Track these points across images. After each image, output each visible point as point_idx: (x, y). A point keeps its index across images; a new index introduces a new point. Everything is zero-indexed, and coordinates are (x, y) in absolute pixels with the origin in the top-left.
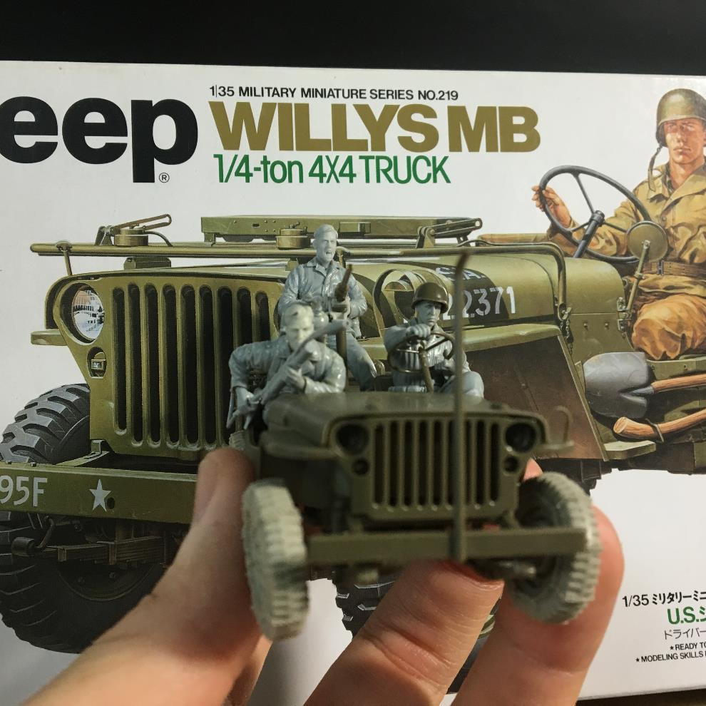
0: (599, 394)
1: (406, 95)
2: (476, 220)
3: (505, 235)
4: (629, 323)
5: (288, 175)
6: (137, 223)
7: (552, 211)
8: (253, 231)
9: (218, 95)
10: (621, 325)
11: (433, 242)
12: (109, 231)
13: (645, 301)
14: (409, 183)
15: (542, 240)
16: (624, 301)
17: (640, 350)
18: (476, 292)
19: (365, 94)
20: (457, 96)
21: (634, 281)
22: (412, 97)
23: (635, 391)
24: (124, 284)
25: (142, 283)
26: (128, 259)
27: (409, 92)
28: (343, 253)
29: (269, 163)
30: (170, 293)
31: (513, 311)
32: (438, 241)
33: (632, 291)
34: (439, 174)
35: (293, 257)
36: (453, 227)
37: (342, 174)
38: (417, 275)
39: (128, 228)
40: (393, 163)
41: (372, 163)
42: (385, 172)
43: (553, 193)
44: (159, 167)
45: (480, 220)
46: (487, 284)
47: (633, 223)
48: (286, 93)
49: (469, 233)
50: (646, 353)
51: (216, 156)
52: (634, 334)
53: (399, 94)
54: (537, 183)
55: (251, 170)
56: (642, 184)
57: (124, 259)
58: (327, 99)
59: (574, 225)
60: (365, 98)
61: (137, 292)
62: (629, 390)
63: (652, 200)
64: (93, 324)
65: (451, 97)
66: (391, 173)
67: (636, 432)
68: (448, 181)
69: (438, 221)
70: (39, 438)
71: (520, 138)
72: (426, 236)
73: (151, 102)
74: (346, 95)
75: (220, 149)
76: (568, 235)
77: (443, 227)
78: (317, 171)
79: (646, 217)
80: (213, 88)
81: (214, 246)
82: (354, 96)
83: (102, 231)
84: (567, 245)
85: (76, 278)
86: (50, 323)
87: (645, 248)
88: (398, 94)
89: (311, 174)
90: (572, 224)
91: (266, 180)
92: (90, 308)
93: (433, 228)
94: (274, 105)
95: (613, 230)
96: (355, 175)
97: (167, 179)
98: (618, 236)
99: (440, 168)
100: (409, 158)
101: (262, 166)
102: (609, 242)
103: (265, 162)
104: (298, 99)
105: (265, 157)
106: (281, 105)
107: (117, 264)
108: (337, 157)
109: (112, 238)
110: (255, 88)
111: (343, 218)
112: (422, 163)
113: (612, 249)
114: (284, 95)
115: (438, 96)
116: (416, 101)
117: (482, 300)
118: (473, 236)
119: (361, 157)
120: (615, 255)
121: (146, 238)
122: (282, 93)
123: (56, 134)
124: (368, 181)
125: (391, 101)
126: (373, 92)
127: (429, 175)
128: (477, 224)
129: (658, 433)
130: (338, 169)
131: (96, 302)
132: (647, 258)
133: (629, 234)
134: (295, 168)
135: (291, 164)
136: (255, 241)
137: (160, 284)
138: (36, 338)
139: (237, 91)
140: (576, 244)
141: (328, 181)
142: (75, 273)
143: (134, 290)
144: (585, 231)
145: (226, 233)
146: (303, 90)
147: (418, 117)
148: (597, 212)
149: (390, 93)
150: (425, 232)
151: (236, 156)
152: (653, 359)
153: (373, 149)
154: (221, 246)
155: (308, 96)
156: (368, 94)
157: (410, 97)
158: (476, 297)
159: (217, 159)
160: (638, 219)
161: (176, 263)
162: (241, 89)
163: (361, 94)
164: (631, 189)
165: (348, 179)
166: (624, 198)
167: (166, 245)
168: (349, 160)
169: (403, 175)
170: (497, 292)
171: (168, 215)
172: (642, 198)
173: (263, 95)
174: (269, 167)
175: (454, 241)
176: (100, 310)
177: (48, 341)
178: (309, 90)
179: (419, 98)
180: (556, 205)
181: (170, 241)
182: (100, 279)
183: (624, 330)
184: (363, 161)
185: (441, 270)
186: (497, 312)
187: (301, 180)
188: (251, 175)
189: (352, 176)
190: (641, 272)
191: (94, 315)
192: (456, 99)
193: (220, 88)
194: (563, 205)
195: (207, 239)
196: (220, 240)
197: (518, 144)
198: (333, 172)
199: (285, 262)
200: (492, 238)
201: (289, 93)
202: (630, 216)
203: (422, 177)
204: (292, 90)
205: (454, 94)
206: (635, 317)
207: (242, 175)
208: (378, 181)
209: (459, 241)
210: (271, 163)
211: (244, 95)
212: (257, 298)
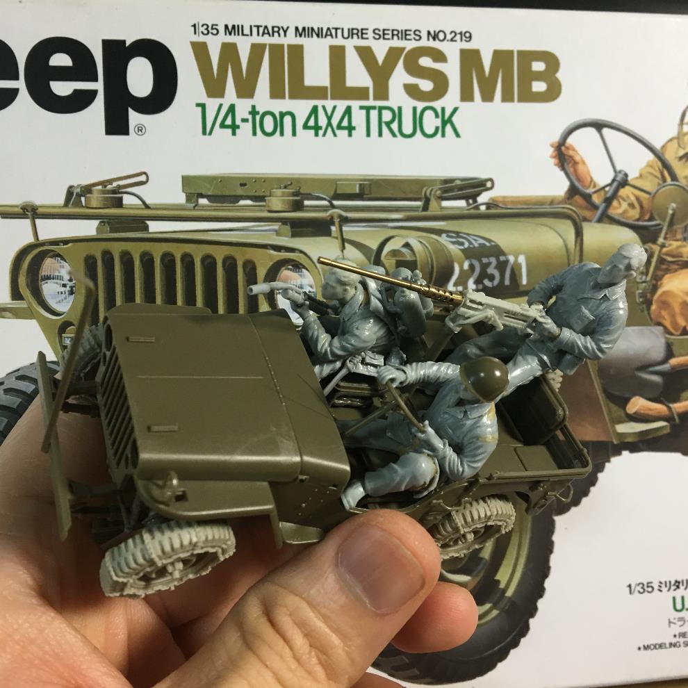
0: (612, 372)
1: (413, 36)
2: (487, 180)
3: (518, 197)
4: (649, 295)
5: (279, 127)
6: (110, 181)
7: (571, 170)
8: (240, 191)
9: (201, 34)
10: (641, 297)
11: (440, 205)
12: (79, 190)
13: (667, 271)
14: (413, 138)
15: (560, 203)
16: (645, 271)
17: (659, 324)
18: (485, 260)
19: (366, 34)
20: (470, 37)
21: (656, 248)
22: (420, 37)
23: (651, 369)
24: (97, 250)
25: (116, 249)
26: (101, 222)
27: (417, 33)
28: (340, 217)
29: (258, 113)
30: (147, 261)
31: (524, 282)
32: (445, 204)
33: (654, 260)
34: (448, 127)
35: (284, 221)
36: (461, 188)
37: (340, 127)
38: (421, 242)
39: (100, 187)
40: (398, 115)
41: (374, 114)
42: (388, 124)
43: (574, 150)
44: (134, 117)
45: (491, 180)
46: (497, 251)
47: (659, 184)
48: (278, 32)
49: (479, 194)
50: (665, 327)
51: (198, 105)
52: (653, 307)
53: (406, 35)
54: (556, 138)
55: (238, 122)
56: (671, 140)
57: (96, 223)
58: (324, 40)
59: (595, 186)
60: (367, 39)
61: (112, 259)
62: (645, 367)
63: (681, 158)
64: (63, 296)
65: (464, 38)
66: (395, 126)
67: (650, 413)
68: (458, 135)
69: (446, 181)
70: (6, 420)
71: (539, 87)
72: (432, 199)
73: (124, 42)
74: (346, 35)
75: (203, 98)
76: (587, 198)
77: (451, 188)
78: (311, 123)
79: (674, 177)
80: (194, 26)
81: (196, 208)
82: (355, 36)
83: (71, 190)
84: (586, 208)
85: (43, 244)
86: (16, 294)
87: (670, 212)
88: (404, 34)
89: (306, 127)
90: (592, 184)
91: (254, 134)
92: (61, 278)
93: (440, 189)
94: (263, 46)
95: (637, 192)
96: (354, 128)
97: (143, 131)
98: (642, 199)
99: (450, 121)
100: (415, 109)
101: (250, 117)
102: (631, 205)
103: (254, 112)
104: (291, 39)
105: (254, 107)
106: (272, 47)
107: (88, 228)
108: (335, 107)
109: (83, 199)
110: (242, 26)
111: (340, 177)
112: (429, 115)
113: (635, 213)
114: (276, 34)
115: (449, 37)
116: (424, 42)
117: (491, 270)
118: (484, 198)
119: (361, 108)
120: (638, 220)
121: (121, 199)
122: (273, 32)
123: (17, 78)
124: (368, 135)
125: (396, 43)
126: (377, 31)
127: (437, 129)
128: (489, 184)
129: (673, 414)
130: (335, 122)
131: (64, 270)
132: (671, 224)
133: (654, 196)
134: (288, 120)
135: (282, 115)
136: (242, 202)
137: (136, 250)
138: (0, 312)
139: (222, 29)
140: (595, 207)
141: (324, 135)
142: (43, 237)
143: (108, 257)
144: (606, 192)
145: (210, 193)
146: (297, 29)
147: (425, 62)
148: (620, 172)
149: (395, 33)
150: (430, 194)
151: (221, 106)
152: (671, 334)
153: (376, 98)
154: (204, 208)
155: (303, 35)
156: (370, 34)
157: (417, 38)
158: (484, 267)
159: (200, 109)
160: (664, 180)
161: (155, 227)
162: (226, 27)
163: (362, 34)
164: (658, 145)
165: (346, 132)
166: (651, 156)
167: (143, 207)
168: (348, 111)
169: (408, 128)
170: (507, 261)
171: (145, 173)
172: (670, 157)
173: (251, 35)
174: (258, 117)
175: (462, 203)
176: (70, 280)
177: (13, 314)
178: (304, 29)
179: (428, 39)
180: (576, 163)
181: (148, 202)
182: (70, 245)
183: (643, 303)
184: (364, 112)
185: (448, 236)
186: (507, 282)
187: (294, 134)
188: (238, 127)
189: (350, 129)
190: (665, 238)
191: (64, 286)
192: (469, 41)
193: (203, 26)
194: (584, 163)
195: (189, 199)
196: (203, 201)
197: (538, 94)
198: (329, 124)
199: (276, 226)
200: (505, 200)
201: (282, 32)
202: (656, 177)
203: (430, 131)
204: (285, 29)
205: (468, 35)
206: (655, 288)
207: (228, 127)
208: (380, 134)
209: (468, 204)
210: (261, 113)
211: (230, 34)
212: (244, 266)
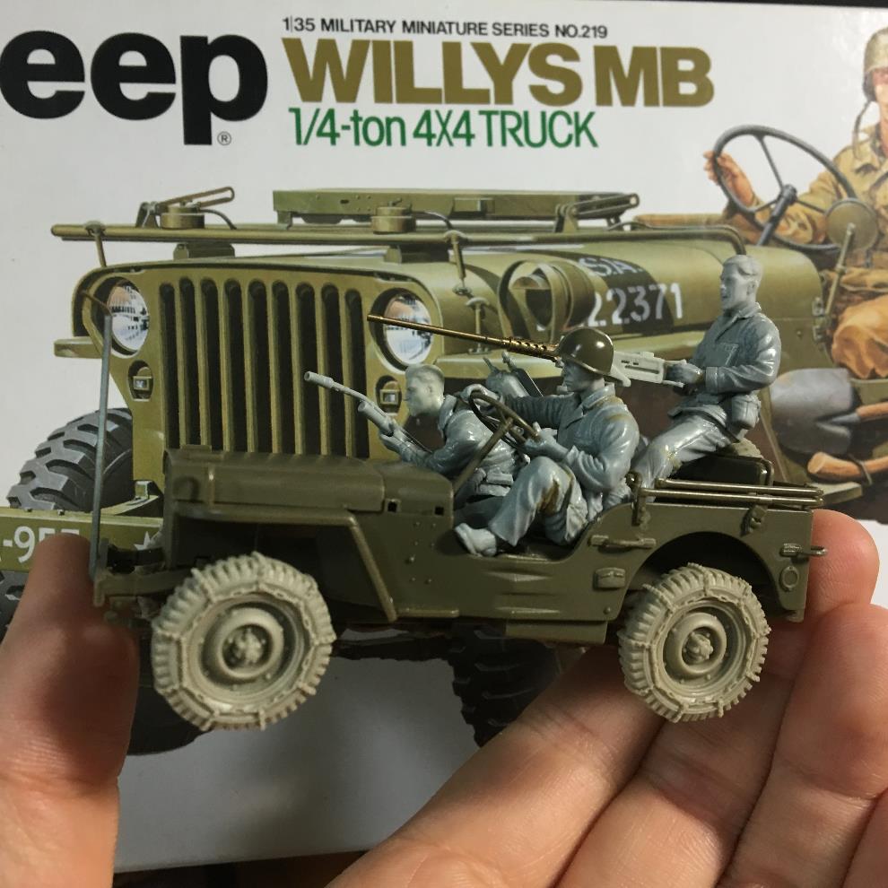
0: (789, 423)
1: (539, 31)
2: (631, 196)
3: (669, 216)
4: (828, 332)
5: (385, 134)
6: (190, 198)
7: (729, 184)
8: (341, 209)
9: (294, 30)
10: (819, 334)
11: (576, 225)
12: (153, 208)
13: (849, 302)
14: (543, 147)
15: (718, 222)
16: (822, 302)
17: (842, 365)
18: (632, 290)
19: (485, 29)
20: (605, 33)
21: (834, 276)
22: (548, 33)
23: (835, 420)
24: (174, 278)
25: (196, 277)
26: (178, 246)
27: (544, 28)
28: (459, 239)
29: (361, 119)
30: (234, 291)
31: (679, 314)
32: (582, 223)
33: (833, 289)
34: (583, 135)
35: (393, 244)
36: (600, 205)
37: (456, 135)
38: (555, 268)
39: (178, 205)
40: (524, 120)
41: (496, 120)
42: (513, 131)
43: (731, 161)
44: (218, 124)
45: (635, 196)
46: (645, 279)
47: (834, 201)
48: (383, 27)
49: (621, 212)
50: (850, 370)
51: (291, 110)
52: (835, 346)
53: (531, 30)
54: (710, 147)
55: (338, 129)
56: (844, 150)
57: (172, 246)
58: (436, 36)
59: (758, 203)
60: (486, 34)
61: (192, 289)
62: (828, 417)
63: (858, 171)
64: (135, 331)
65: (598, 34)
66: (521, 134)
67: (836, 472)
68: (594, 144)
69: (583, 197)
70: (66, 478)
71: (687, 88)
72: (567, 218)
73: (205, 39)
74: (461, 29)
75: (296, 100)
76: (750, 216)
77: (588, 205)
78: (423, 130)
79: (851, 192)
80: (287, 20)
81: (291, 228)
82: (472, 32)
83: (144, 208)
84: (749, 229)
85: (111, 270)
86: (79, 329)
87: (849, 233)
88: (529, 29)
89: (417, 134)
90: (755, 201)
91: (357, 142)
92: (131, 310)
93: (576, 206)
94: (366, 43)
95: (809, 211)
96: (473, 136)
97: (228, 140)
98: (816, 219)
99: (585, 127)
100: (543, 114)
101: (352, 124)
102: (802, 226)
103: (356, 118)
104: (398, 35)
105: (356, 112)
106: (377, 44)
107: (164, 252)
108: (450, 113)
109: (158, 218)
110: (342, 21)
111: (457, 193)
112: (560, 120)
113: (806, 236)
114: (381, 30)
115: (581, 32)
116: (553, 38)
117: (639, 301)
118: (627, 217)
119: (481, 113)
120: (811, 242)
121: (202, 219)
122: (378, 27)
123: (82, 79)
124: (490, 143)
125: (520, 39)
126: (497, 26)
127: (570, 137)
128: (633, 201)
129: (864, 473)
130: (451, 128)
131: (138, 302)
132: (851, 246)
133: (828, 215)
134: (395, 127)
135: (389, 121)
136: (344, 222)
137: (220, 279)
138: (60, 349)
139: (318, 24)
140: (760, 228)
141: (438, 144)
142: (110, 262)
143: (187, 287)
144: (772, 211)
145: (306, 212)
146: (405, 23)
147: (554, 60)
148: (787, 186)
149: (519, 27)
150: (565, 211)
151: (317, 111)
152: (858, 377)
153: (498, 102)
154: (299, 228)
155: (412, 31)
156: (490, 29)
157: (544, 33)
158: (631, 297)
159: (293, 114)
160: (840, 196)
161: (242, 251)
162: (323, 21)
163: (480, 29)
164: (830, 155)
165: (463, 141)
166: (822, 169)
167: (229, 227)
168: (466, 116)
169: (536, 136)
170: (658, 291)
171: (230, 189)
172: (844, 169)
173: (352, 30)
174: (361, 124)
175: (602, 223)
176: (143, 312)
177: (76, 353)
178: (413, 23)
179: (557, 35)
180: (734, 177)
181: (234, 222)
182: (143, 271)
183: (822, 340)
184: (484, 118)
185: (587, 262)
186: (659, 315)
187: (403, 142)
188: (338, 135)
189: (469, 137)
190: (844, 264)
191: (136, 319)
192: (604, 37)
193: (296, 20)
194: (743, 176)
195: (282, 218)
196: (298, 221)
197: (686, 97)
198: (444, 131)
199: (384, 250)
200: (653, 220)
201: (387, 27)
202: (828, 192)
203: (561, 138)
204: (391, 23)
205: (602, 30)
206: (835, 323)
207: (326, 135)
208: (504, 143)
209: (610, 224)
210: (364, 119)
211: (328, 29)
212: (347, 297)
